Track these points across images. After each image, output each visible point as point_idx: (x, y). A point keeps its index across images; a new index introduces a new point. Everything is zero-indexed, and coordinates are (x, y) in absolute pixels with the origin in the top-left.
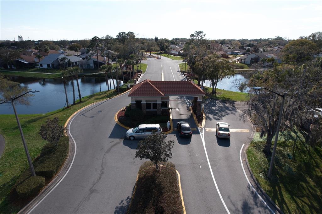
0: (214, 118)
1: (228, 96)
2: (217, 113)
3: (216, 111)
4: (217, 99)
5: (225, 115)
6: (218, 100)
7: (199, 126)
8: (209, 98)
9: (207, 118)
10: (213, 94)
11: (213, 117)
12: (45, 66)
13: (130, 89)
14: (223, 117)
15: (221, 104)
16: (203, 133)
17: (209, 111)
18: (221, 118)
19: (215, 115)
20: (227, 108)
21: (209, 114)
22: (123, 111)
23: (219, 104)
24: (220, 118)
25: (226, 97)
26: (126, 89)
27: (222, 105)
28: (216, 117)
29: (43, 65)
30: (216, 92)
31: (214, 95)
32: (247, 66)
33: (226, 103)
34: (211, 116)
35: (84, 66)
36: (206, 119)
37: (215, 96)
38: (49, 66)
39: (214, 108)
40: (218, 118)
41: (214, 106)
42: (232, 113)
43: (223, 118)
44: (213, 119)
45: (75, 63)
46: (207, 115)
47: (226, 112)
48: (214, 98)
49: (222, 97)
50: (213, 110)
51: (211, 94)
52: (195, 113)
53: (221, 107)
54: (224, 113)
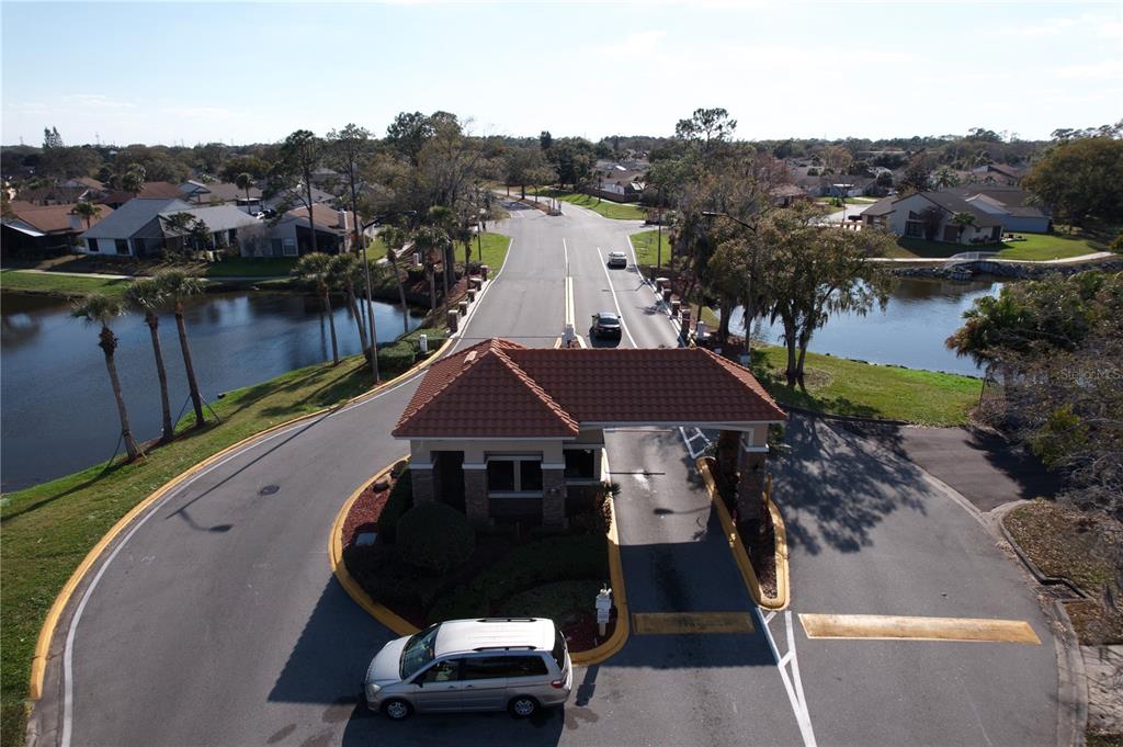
0: (828, 536)
1: (860, 394)
2: (835, 500)
3: (831, 491)
4: (815, 410)
5: (877, 513)
6: (823, 417)
7: (764, 598)
9: (795, 534)
10: (792, 383)
11: (821, 527)
12: (107, 248)
13: (427, 357)
14: (870, 524)
15: (840, 440)
16: (792, 655)
17: (794, 486)
18: (863, 534)
19: (826, 513)
20: (874, 467)
21: (796, 506)
22: (377, 488)
23: (835, 444)
24: (857, 538)
25: (851, 400)
26: (408, 358)
27: (844, 449)
28: (834, 525)
29: (99, 243)
30: (802, 374)
31: (797, 387)
33: (864, 436)
34: (808, 521)
35: (258, 246)
36: (790, 544)
37: (804, 393)
38: (121, 245)
39: (813, 468)
40: (847, 533)
41: (811, 451)
42: (905, 500)
43: (873, 533)
44: (821, 541)
45: (227, 235)
46: (791, 512)
47: (878, 494)
48: (803, 405)
49: (833, 398)
50: (810, 477)
51: (785, 383)
52: (731, 506)
53: (841, 458)
54: (868, 498)
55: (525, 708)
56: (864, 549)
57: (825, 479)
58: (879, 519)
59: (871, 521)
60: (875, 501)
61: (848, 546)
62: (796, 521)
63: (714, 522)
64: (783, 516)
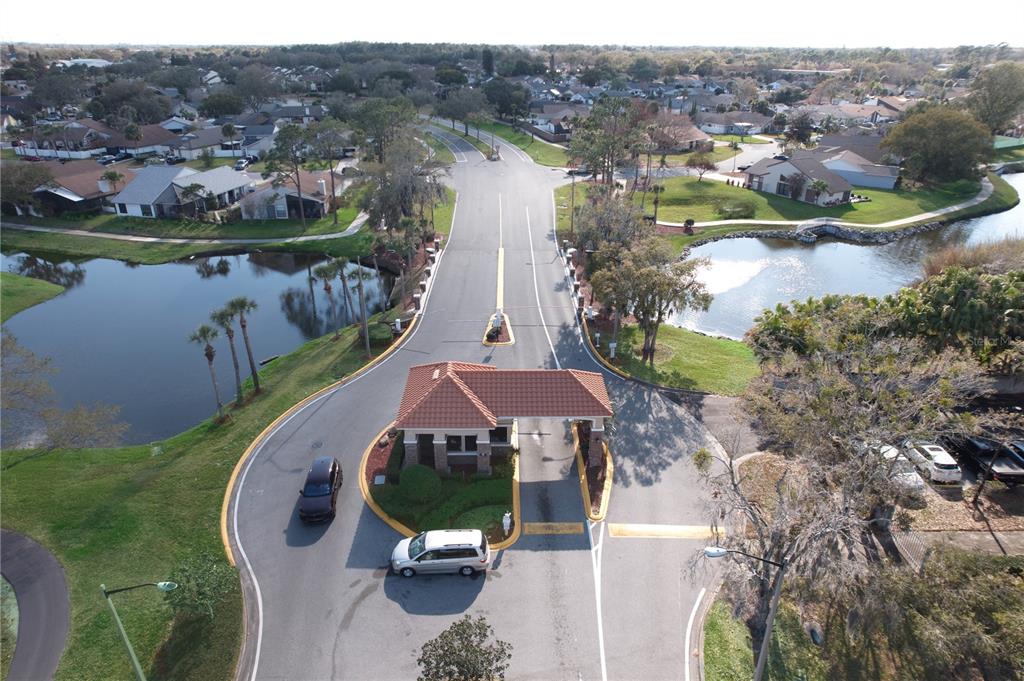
0: (638, 476)
1: (688, 367)
2: (648, 452)
3: (648, 445)
4: (650, 381)
5: (670, 460)
6: (657, 388)
7: (592, 515)
8: (630, 379)
9: (620, 475)
10: (645, 357)
11: (635, 470)
14: (664, 468)
15: (663, 407)
16: (600, 546)
17: (627, 441)
18: (658, 474)
19: (641, 461)
21: (623, 456)
23: (660, 408)
24: (653, 478)
25: (681, 373)
27: (663, 413)
28: (643, 469)
30: (654, 350)
31: (648, 361)
32: (765, 200)
34: (628, 465)
36: (615, 480)
37: (652, 369)
39: (641, 428)
40: (649, 473)
41: (644, 416)
42: (688, 451)
43: (663, 474)
44: (632, 479)
46: (620, 460)
47: (674, 447)
48: (648, 379)
49: (670, 372)
50: (637, 435)
51: (640, 358)
52: (586, 457)
53: (661, 421)
54: (668, 450)
55: (467, 572)
56: (655, 485)
57: (647, 437)
58: (670, 464)
59: (664, 465)
60: (671, 452)
61: (647, 482)
62: (621, 467)
63: (574, 467)
64: (615, 462)
